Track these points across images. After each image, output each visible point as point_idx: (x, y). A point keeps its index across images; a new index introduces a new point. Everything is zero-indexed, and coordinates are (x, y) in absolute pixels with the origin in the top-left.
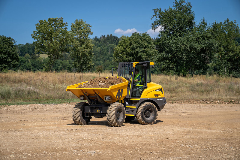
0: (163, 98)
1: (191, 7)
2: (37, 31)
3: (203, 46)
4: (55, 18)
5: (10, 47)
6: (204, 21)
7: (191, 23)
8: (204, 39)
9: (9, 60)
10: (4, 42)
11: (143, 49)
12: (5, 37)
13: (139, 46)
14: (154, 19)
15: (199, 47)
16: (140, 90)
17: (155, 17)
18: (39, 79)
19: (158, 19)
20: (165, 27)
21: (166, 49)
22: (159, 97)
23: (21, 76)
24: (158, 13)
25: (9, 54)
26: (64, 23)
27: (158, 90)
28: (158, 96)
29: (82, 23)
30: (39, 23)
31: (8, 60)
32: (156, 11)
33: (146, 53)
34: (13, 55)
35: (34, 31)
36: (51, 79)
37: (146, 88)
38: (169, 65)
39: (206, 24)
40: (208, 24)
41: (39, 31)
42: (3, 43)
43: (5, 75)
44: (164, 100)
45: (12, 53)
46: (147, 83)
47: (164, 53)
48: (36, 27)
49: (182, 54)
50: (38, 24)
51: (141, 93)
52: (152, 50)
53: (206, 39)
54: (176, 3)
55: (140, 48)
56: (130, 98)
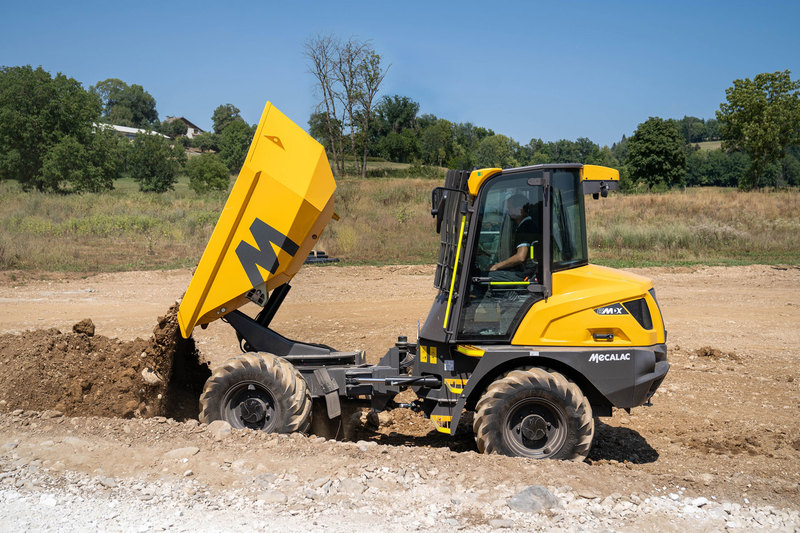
2: (729, 104)
4: (772, 72)
5: (671, 140)
9: (667, 166)
10: (659, 129)
12: (661, 120)
18: (735, 207)
23: (693, 200)
25: (667, 154)
26: (792, 81)
30: (733, 86)
31: (664, 167)
34: (675, 156)
35: (722, 105)
36: (761, 207)
37: (542, 296)
41: (735, 104)
42: (656, 132)
43: (663, 199)
45: (675, 152)
46: (555, 268)
48: (726, 95)
50: (731, 89)
56: (453, 341)
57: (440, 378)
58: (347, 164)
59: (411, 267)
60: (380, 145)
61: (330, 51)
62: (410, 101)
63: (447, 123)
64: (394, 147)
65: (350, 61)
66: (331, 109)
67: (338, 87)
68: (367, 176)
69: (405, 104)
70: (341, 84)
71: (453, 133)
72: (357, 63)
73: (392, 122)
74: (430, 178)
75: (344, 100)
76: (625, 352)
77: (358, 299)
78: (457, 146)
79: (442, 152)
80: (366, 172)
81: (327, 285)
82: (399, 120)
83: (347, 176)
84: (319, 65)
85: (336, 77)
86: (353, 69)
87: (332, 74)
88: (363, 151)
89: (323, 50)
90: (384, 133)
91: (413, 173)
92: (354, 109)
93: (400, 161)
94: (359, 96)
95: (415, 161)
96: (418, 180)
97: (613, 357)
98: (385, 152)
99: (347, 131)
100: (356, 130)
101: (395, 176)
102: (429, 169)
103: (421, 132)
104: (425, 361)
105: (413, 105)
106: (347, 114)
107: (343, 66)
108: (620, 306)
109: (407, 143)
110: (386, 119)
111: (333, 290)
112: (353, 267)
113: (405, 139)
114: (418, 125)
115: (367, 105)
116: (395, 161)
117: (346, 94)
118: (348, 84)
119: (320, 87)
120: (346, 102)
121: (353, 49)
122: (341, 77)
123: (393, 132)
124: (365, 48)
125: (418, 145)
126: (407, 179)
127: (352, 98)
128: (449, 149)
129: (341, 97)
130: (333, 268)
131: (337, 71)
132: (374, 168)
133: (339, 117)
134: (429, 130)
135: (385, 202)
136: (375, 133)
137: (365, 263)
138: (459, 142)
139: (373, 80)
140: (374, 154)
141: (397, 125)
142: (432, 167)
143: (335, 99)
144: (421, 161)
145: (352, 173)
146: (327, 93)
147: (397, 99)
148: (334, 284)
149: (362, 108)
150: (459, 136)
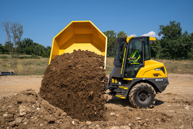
0: (164, 79)
1: (180, 24)
3: (186, 45)
6: (186, 31)
7: (179, 32)
8: (186, 41)
11: (154, 46)
13: (152, 45)
14: (160, 31)
15: (184, 45)
16: (136, 69)
17: (160, 29)
19: (162, 30)
20: (165, 35)
21: (166, 46)
22: (159, 76)
24: (162, 28)
26: (114, 33)
27: (158, 68)
28: (157, 76)
29: (123, 33)
32: (161, 26)
33: (156, 48)
37: (143, 66)
38: (168, 54)
39: (187, 33)
40: (188, 33)
44: (165, 81)
46: (145, 60)
47: (165, 48)
49: (175, 49)
51: (136, 72)
52: (159, 47)
53: (187, 41)
54: (171, 22)
55: (153, 46)
56: (123, 77)
57: (118, 86)
58: (14, 55)
59: (36, 76)
60: (23, 50)
61: (9, 24)
62: (31, 40)
63: (41, 45)
64: (27, 50)
65: (15, 27)
66: (10, 41)
67: (12, 34)
68: (19, 58)
69: (29, 40)
70: (13, 34)
71: (42, 48)
72: (16, 28)
73: (27, 44)
74: (36, 59)
75: (13, 38)
76: (162, 79)
77: (20, 84)
78: (43, 51)
79: (40, 52)
80: (19, 57)
81: (13, 81)
82: (28, 43)
83: (14, 58)
84: (6, 29)
85: (11, 32)
86: (15, 30)
87: (10, 31)
88: (18, 51)
89: (8, 24)
90: (25, 47)
91: (32, 58)
92: (16, 40)
93: (29, 54)
94: (17, 37)
95: (32, 54)
96: (33, 59)
97: (160, 80)
98: (25, 52)
99: (14, 46)
100: (17, 46)
101: (27, 58)
102: (36, 56)
103: (34, 46)
104: (114, 82)
105: (31, 41)
106: (14, 42)
107: (13, 29)
108: (160, 69)
109: (31, 49)
110: (25, 43)
111: (14, 82)
112: (21, 76)
113: (30, 48)
114: (34, 45)
115: (19, 39)
116: (27, 54)
117: (14, 36)
118: (14, 33)
119: (7, 35)
120: (14, 38)
121: (16, 24)
122: (12, 32)
123: (27, 47)
124: (19, 24)
125: (34, 50)
126: (30, 59)
127: (16, 37)
128: (42, 52)
129: (12, 37)
130: (15, 76)
131: (11, 30)
132: (21, 56)
133: (12, 42)
134: (36, 46)
135: (25, 65)
136: (22, 47)
137: (24, 75)
138: (44, 50)
139: (21, 33)
140: (22, 53)
141: (28, 44)
142: (37, 56)
143: (11, 38)
144: (34, 54)
145: (15, 57)
146: (9, 36)
147: (27, 39)
148: (15, 80)
149: (18, 40)
150: (44, 49)
